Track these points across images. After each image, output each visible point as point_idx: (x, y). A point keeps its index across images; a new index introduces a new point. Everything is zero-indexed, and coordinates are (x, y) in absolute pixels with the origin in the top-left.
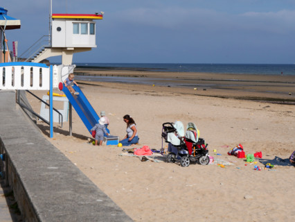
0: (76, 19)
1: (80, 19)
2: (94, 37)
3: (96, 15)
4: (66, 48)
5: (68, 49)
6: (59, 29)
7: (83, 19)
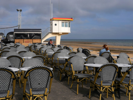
0: (63, 20)
1: (64, 20)
2: (70, 28)
3: (72, 19)
4: (59, 33)
5: (60, 33)
6: (56, 25)
7: (66, 20)
